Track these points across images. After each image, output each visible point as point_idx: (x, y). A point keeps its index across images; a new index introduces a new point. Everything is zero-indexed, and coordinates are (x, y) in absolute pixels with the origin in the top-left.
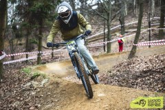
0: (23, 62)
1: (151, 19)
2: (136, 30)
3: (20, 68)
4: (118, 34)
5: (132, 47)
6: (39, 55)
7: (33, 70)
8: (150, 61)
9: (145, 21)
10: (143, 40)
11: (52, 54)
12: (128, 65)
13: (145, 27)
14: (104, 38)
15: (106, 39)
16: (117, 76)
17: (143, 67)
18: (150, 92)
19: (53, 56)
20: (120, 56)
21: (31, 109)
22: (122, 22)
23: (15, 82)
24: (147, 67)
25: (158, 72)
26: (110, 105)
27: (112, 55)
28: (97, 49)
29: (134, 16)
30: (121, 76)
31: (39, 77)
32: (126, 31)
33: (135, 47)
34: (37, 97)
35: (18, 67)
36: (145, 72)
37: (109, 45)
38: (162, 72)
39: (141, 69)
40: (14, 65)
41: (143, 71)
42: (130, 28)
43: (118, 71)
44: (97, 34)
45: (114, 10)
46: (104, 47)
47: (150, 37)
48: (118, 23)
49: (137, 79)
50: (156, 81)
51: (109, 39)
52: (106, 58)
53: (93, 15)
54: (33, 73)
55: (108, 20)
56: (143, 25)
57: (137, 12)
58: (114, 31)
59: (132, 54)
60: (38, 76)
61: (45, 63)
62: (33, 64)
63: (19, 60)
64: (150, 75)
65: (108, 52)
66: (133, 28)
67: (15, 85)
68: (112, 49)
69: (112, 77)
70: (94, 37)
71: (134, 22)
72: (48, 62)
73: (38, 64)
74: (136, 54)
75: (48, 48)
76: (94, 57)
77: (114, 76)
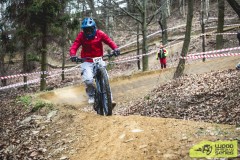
0: (19, 88)
1: (205, 20)
2: (184, 36)
3: (15, 97)
4: (158, 44)
5: (178, 61)
6: (43, 76)
7: (34, 99)
8: (206, 80)
9: (196, 23)
10: (195, 51)
11: (63, 75)
12: (174, 87)
13: (197, 33)
14: (138, 50)
15: (141, 51)
16: (159, 104)
17: (195, 89)
18: (207, 124)
19: (63, 79)
20: (162, 74)
21: (32, 155)
22: (163, 26)
23: (8, 116)
24: (202, 90)
25: (217, 96)
26: (150, 145)
27: (149, 73)
28: (128, 65)
29: (180, 17)
30: (164, 103)
31: (44, 109)
32: (169, 38)
33: (182, 62)
34: (41, 137)
35: (11, 95)
36: (199, 97)
37: (145, 59)
38: (224, 96)
39: (193, 92)
41: (196, 95)
42: (175, 34)
43: (160, 96)
44: (128, 44)
45: (151, 9)
46: (139, 62)
47: (204, 46)
48: (158, 27)
49: (186, 107)
50: (215, 109)
51: (145, 51)
52: (141, 78)
53: (121, 17)
54: (34, 103)
55: (143, 24)
56: (193, 29)
57: (184, 10)
58: (152, 40)
59: (179, 71)
60: (42, 106)
61: (52, 89)
62: (34, 91)
63: (14, 86)
64: (207, 100)
65: (144, 69)
66: (180, 33)
67: (8, 121)
68: (149, 65)
69: (151, 105)
71: (181, 25)
72: (57, 87)
73: (42, 90)
74: (185, 72)
75: (56, 67)
76: (124, 77)
77: (154, 103)
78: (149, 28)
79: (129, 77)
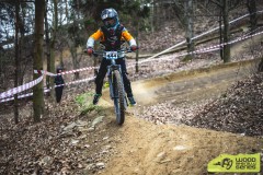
4: (245, 30)
11: (137, 67)
12: (256, 83)
14: (221, 37)
15: (223, 39)
19: (137, 71)
22: (251, 9)
27: (232, 65)
28: (210, 55)
30: (242, 102)
32: (259, 23)
40: (78, 86)
43: (238, 94)
44: (211, 30)
46: (221, 52)
48: (246, 10)
51: (226, 40)
52: (221, 71)
55: (223, 8)
65: (225, 60)
68: (232, 53)
69: (227, 104)
70: (205, 36)
75: (131, 58)
76: (201, 70)
77: (231, 101)
78: (235, 11)
79: (207, 70)
